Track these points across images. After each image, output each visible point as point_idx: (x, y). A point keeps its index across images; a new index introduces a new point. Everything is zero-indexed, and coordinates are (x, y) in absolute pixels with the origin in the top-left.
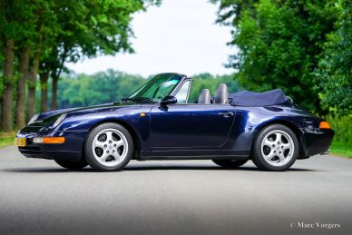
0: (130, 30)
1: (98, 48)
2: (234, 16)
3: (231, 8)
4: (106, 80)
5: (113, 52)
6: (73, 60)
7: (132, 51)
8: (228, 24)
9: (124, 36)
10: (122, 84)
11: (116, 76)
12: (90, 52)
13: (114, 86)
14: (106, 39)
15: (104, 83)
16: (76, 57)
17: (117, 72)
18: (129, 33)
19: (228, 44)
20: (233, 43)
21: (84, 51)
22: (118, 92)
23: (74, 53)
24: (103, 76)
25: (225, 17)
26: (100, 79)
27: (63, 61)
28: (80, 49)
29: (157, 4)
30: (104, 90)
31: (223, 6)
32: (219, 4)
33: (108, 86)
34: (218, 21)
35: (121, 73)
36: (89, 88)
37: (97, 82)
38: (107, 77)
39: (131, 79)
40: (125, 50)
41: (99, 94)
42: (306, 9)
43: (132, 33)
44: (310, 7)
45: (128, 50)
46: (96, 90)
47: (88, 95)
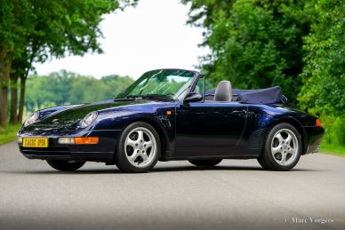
0: (98, 30)
1: (66, 48)
2: (204, 17)
3: (202, 9)
4: (59, 81)
5: (82, 52)
6: (40, 60)
7: (100, 51)
8: (199, 25)
9: (93, 37)
10: (74, 85)
11: (69, 76)
12: (58, 52)
13: (67, 87)
14: (75, 40)
15: (57, 84)
16: (44, 57)
17: (70, 73)
18: (98, 34)
19: (199, 46)
20: (203, 45)
21: (52, 51)
22: (71, 93)
23: (42, 53)
24: (56, 77)
25: (195, 18)
26: (52, 80)
27: (32, 61)
28: (47, 49)
29: (133, 4)
30: (56, 91)
31: (194, 7)
32: (190, 4)
33: (60, 87)
34: (188, 22)
35: (73, 74)
36: (42, 89)
37: (49, 83)
38: (60, 78)
39: (85, 80)
40: (93, 50)
41: (51, 95)
42: (280, 11)
43: (101, 33)
44: (284, 9)
45: (96, 50)
46: (48, 90)
47: (40, 96)
